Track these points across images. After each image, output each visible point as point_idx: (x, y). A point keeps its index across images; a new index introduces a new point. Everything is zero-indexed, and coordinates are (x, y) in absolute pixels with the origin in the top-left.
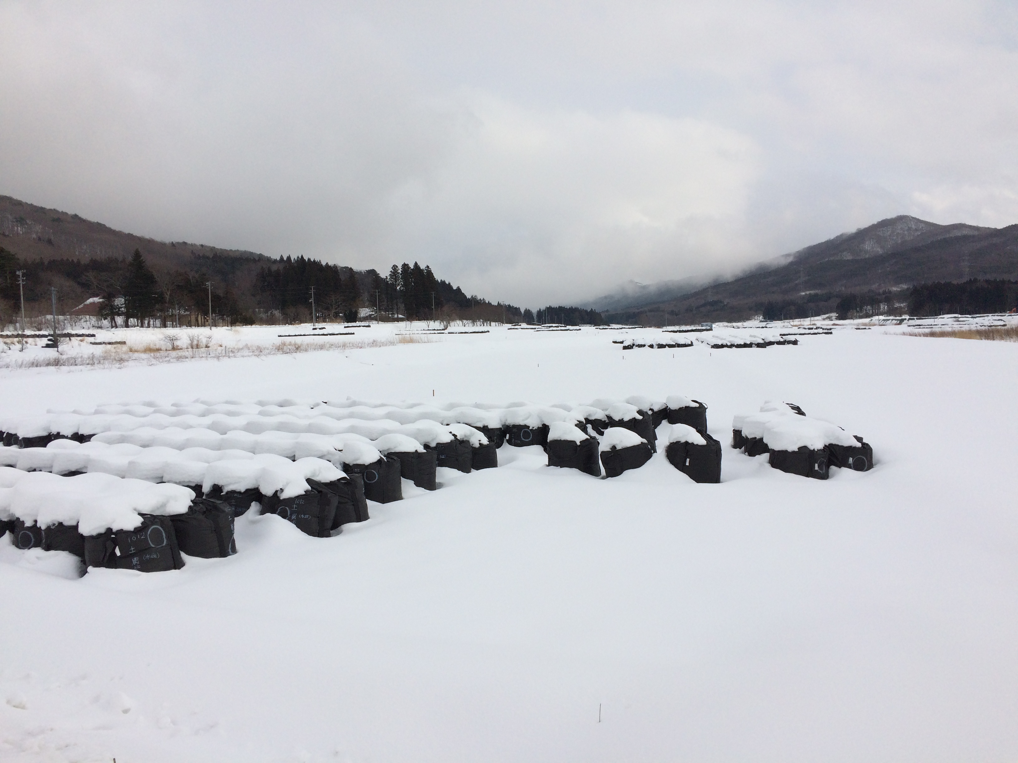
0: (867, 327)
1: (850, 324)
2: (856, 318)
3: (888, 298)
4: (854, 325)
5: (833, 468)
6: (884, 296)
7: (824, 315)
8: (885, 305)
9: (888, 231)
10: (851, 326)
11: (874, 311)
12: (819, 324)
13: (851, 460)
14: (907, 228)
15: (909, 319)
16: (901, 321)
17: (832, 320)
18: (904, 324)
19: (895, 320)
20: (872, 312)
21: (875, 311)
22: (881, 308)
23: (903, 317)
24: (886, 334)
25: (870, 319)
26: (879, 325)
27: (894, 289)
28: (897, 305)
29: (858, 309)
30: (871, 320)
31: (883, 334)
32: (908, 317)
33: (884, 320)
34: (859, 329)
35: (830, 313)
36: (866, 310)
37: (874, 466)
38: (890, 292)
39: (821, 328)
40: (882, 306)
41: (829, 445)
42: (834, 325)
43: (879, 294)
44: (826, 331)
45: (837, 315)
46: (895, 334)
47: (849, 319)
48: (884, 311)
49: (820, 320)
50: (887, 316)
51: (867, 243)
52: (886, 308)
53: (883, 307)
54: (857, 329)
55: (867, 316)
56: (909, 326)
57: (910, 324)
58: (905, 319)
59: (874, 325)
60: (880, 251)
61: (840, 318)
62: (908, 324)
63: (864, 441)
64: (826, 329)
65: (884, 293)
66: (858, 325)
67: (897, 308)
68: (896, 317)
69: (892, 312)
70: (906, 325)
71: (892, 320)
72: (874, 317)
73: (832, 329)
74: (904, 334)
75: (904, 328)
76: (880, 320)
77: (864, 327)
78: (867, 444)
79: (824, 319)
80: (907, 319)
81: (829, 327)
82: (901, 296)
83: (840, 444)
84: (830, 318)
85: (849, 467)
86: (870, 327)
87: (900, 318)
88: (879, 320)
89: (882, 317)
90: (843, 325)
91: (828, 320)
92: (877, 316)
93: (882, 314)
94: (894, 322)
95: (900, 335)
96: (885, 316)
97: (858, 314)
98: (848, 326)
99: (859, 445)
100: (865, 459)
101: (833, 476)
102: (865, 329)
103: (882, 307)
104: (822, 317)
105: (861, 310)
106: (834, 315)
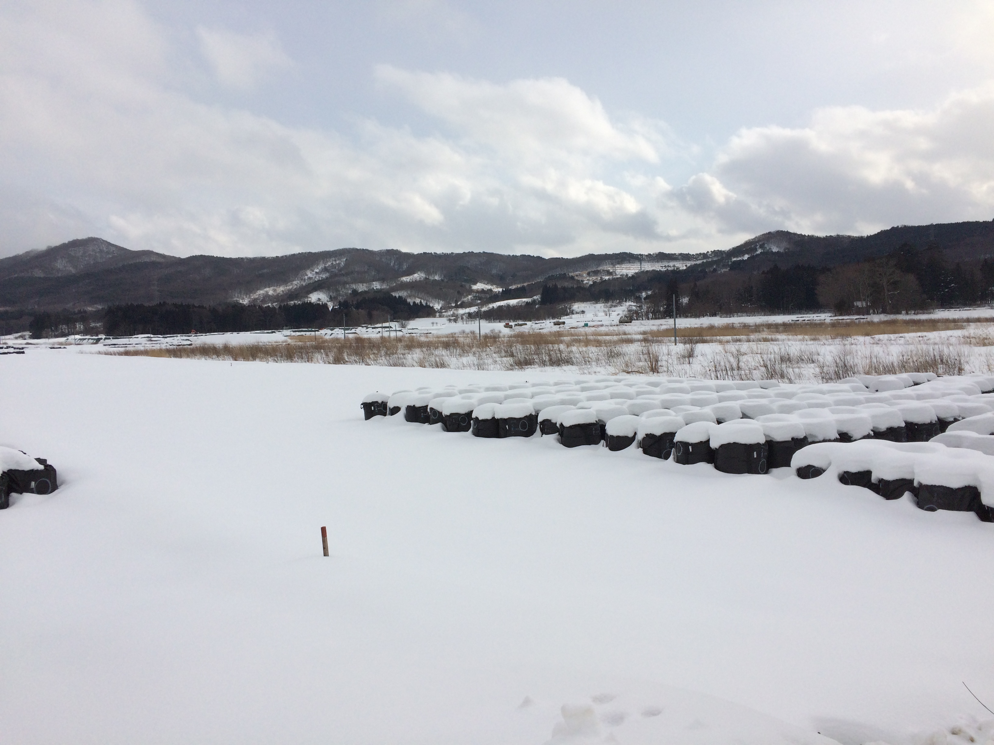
0: (62, 347)
1: (45, 343)
2: (52, 337)
3: (84, 317)
4: (50, 344)
5: (14, 495)
6: (80, 315)
7: (16, 334)
8: (81, 324)
9: (79, 252)
10: (46, 345)
11: (69, 330)
12: (10, 343)
13: (33, 484)
14: (99, 250)
15: (105, 339)
16: (98, 341)
17: (25, 339)
18: (101, 343)
19: (92, 339)
20: (68, 331)
21: (71, 330)
22: (76, 328)
23: (100, 337)
24: (82, 353)
25: (66, 338)
26: (76, 344)
27: (90, 309)
28: (93, 325)
29: (53, 327)
30: (68, 339)
31: (78, 353)
32: (104, 337)
33: (80, 339)
34: (54, 348)
35: (22, 332)
36: (62, 329)
37: (59, 487)
38: (85, 312)
39: (12, 347)
40: (78, 325)
41: (8, 471)
42: (28, 344)
43: (75, 314)
44: (18, 350)
45: (31, 334)
46: (90, 353)
47: (44, 338)
48: (80, 330)
49: (12, 339)
50: (83, 336)
51: (59, 261)
52: (82, 327)
53: (80, 326)
54: (51, 348)
55: (63, 335)
56: (105, 345)
57: (106, 344)
58: (101, 339)
59: (71, 344)
60: (73, 271)
61: (33, 337)
62: (104, 344)
63: (49, 463)
64: (18, 348)
65: (80, 312)
66: (54, 344)
67: (93, 328)
68: (92, 336)
69: (87, 331)
70: (102, 345)
71: (89, 339)
72: (70, 336)
73: (24, 348)
74: (100, 353)
75: (100, 347)
76: (77, 339)
77: (59, 346)
78: (50, 466)
79: (16, 338)
80: (103, 339)
81: (21, 346)
82: (97, 316)
83: (20, 469)
84: (23, 337)
85: (32, 491)
86: (66, 346)
87: (96, 337)
88: (75, 340)
89: (78, 337)
90: (37, 344)
91: (21, 338)
92: (73, 335)
93: (78, 333)
94: (91, 341)
95: (96, 354)
96: (81, 336)
97: (53, 334)
98: (44, 346)
99: (41, 467)
100: (48, 480)
101: (13, 504)
102: (60, 348)
103: (78, 327)
104: (14, 336)
105: (56, 329)
106: (27, 334)
